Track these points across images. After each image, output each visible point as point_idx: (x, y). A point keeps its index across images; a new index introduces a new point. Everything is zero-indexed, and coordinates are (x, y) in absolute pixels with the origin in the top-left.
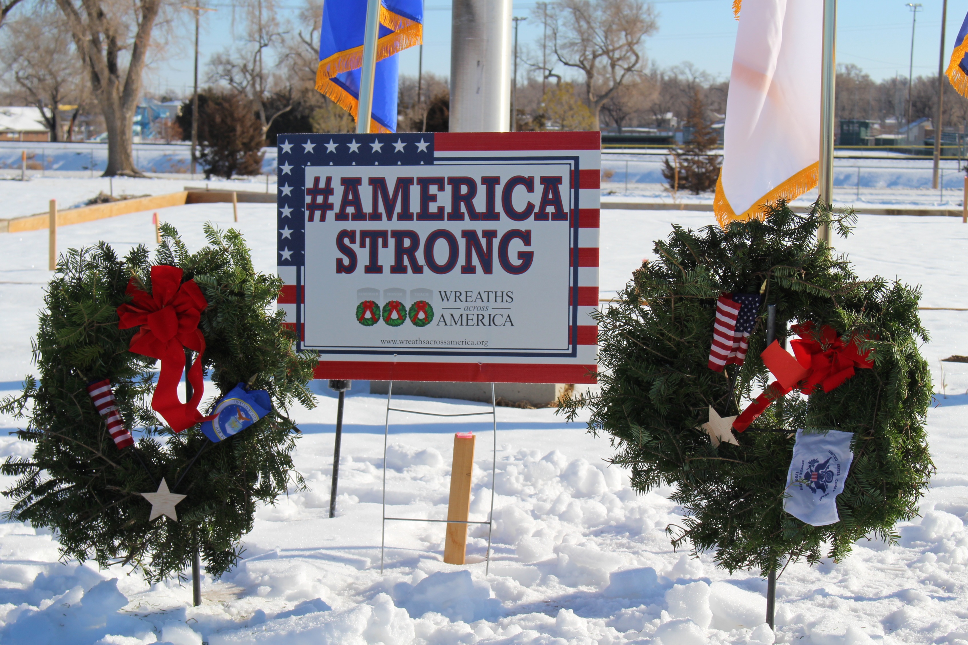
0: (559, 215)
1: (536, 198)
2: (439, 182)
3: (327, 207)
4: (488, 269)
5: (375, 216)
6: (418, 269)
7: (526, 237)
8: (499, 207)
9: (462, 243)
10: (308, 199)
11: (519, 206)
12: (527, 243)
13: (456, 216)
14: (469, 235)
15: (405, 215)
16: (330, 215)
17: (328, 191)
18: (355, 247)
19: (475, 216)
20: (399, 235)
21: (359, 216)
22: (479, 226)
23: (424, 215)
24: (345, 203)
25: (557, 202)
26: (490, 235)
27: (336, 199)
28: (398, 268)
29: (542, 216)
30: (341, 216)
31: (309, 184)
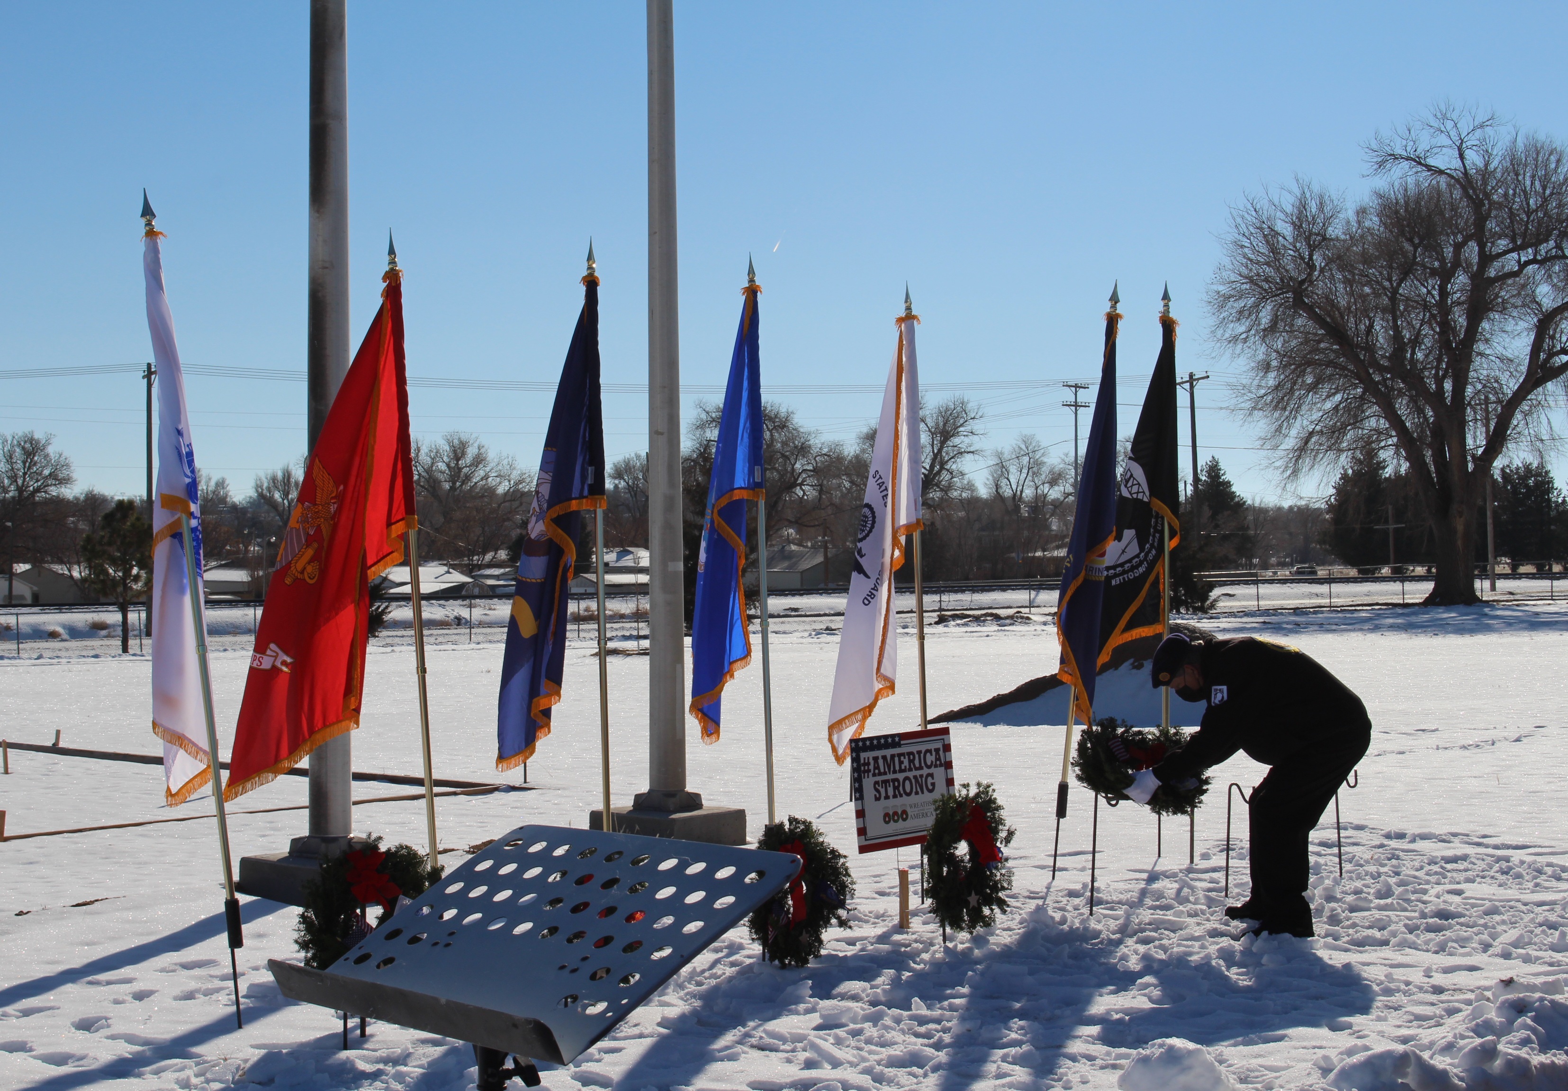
0: (941, 765)
1: (933, 758)
2: (903, 754)
3: (869, 771)
4: (923, 793)
5: (885, 773)
6: (901, 796)
7: (931, 775)
8: (923, 764)
9: (913, 781)
10: (862, 768)
11: (929, 763)
12: (933, 778)
13: (910, 770)
14: (915, 777)
15: (895, 772)
16: (870, 774)
17: (868, 764)
18: (880, 788)
19: (917, 769)
20: (894, 780)
21: (880, 774)
22: (918, 773)
23: (901, 771)
24: (875, 768)
25: (939, 759)
26: (921, 776)
27: (871, 767)
28: (895, 796)
29: (936, 766)
30: (874, 775)
31: (862, 761)
